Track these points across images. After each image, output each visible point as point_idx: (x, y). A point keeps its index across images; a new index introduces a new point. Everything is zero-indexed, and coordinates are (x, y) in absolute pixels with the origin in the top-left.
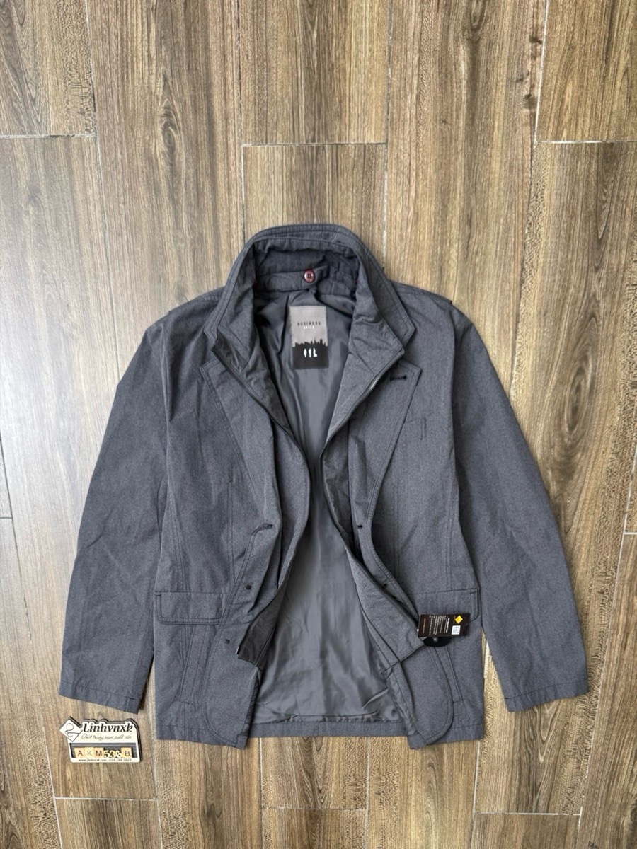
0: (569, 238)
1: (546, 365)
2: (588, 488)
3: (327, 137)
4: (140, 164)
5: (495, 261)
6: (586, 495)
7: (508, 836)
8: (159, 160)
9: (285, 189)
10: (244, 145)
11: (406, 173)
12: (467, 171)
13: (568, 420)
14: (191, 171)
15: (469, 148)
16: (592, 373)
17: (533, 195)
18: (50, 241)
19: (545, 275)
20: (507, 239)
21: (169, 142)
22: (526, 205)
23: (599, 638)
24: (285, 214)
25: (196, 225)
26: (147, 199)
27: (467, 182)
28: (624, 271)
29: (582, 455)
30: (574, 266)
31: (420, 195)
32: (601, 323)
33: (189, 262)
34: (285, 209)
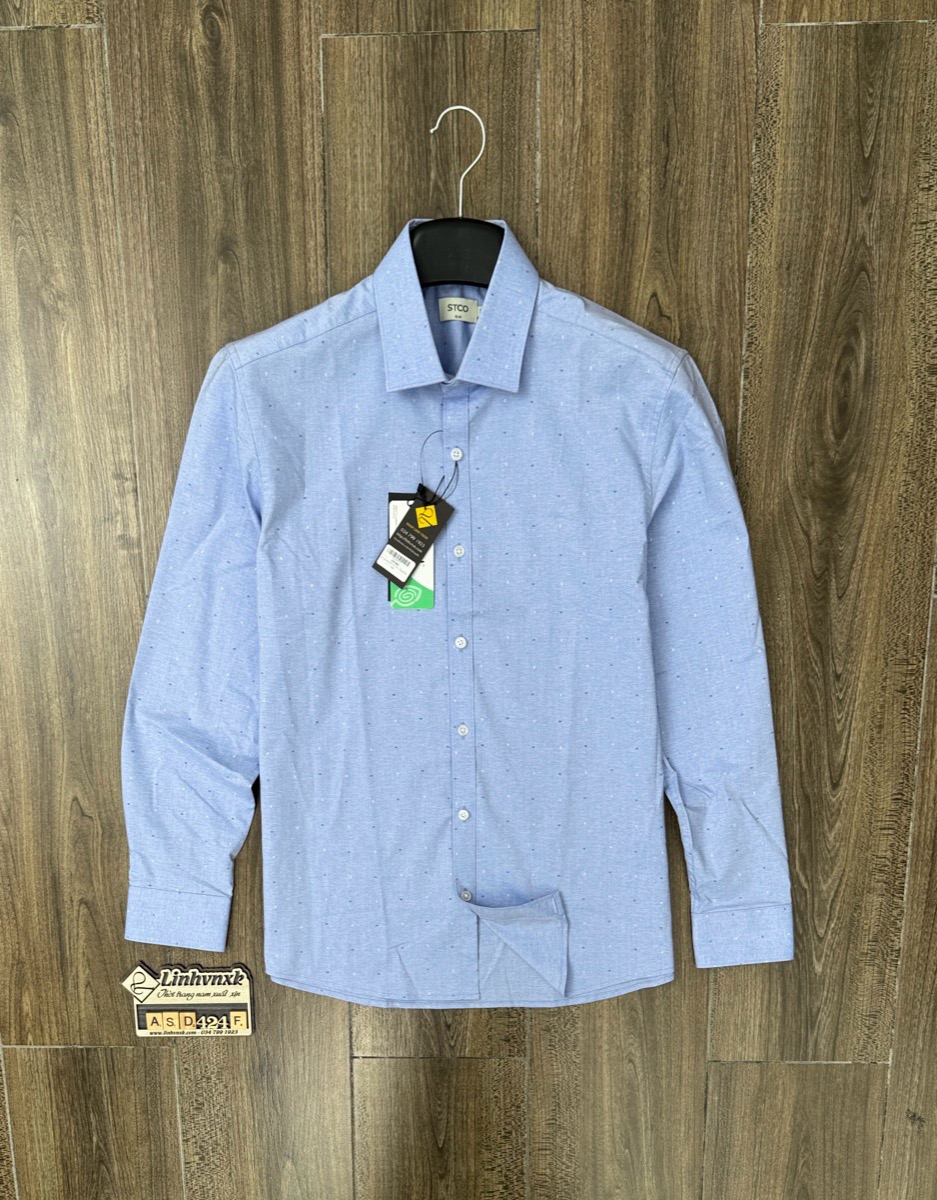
0: (820, 157)
1: (794, 341)
2: (871, 527)
3: (448, 23)
4: (168, 65)
5: (708, 192)
6: (869, 538)
7: (768, 1101)
8: (196, 57)
9: (386, 96)
10: (324, 36)
11: (569, 70)
12: (660, 66)
13: (833, 423)
14: (244, 72)
15: (662, 35)
16: (866, 353)
17: (761, 97)
18: (27, 175)
19: (785, 210)
20: (725, 161)
21: (212, 32)
22: (752, 113)
23: (903, 765)
24: (386, 130)
25: (251, 149)
26: (177, 113)
27: (661, 81)
28: (907, 203)
29: (858, 477)
30: (829, 197)
31: (590, 101)
32: (876, 279)
33: (240, 202)
34: (386, 124)
